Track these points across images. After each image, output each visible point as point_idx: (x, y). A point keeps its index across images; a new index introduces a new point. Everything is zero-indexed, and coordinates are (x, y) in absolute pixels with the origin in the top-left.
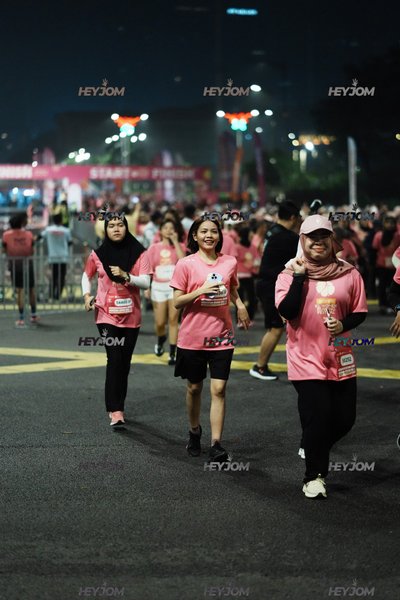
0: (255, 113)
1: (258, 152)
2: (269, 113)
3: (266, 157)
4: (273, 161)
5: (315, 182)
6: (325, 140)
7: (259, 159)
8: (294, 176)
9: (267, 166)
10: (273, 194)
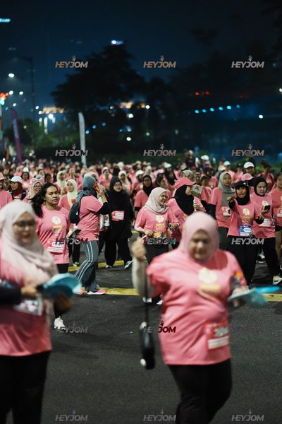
0: (11, 93)
1: (15, 122)
2: (21, 93)
3: (20, 124)
4: (25, 127)
5: (56, 142)
6: (62, 111)
7: (15, 127)
8: (41, 138)
9: (21, 131)
10: (26, 150)
